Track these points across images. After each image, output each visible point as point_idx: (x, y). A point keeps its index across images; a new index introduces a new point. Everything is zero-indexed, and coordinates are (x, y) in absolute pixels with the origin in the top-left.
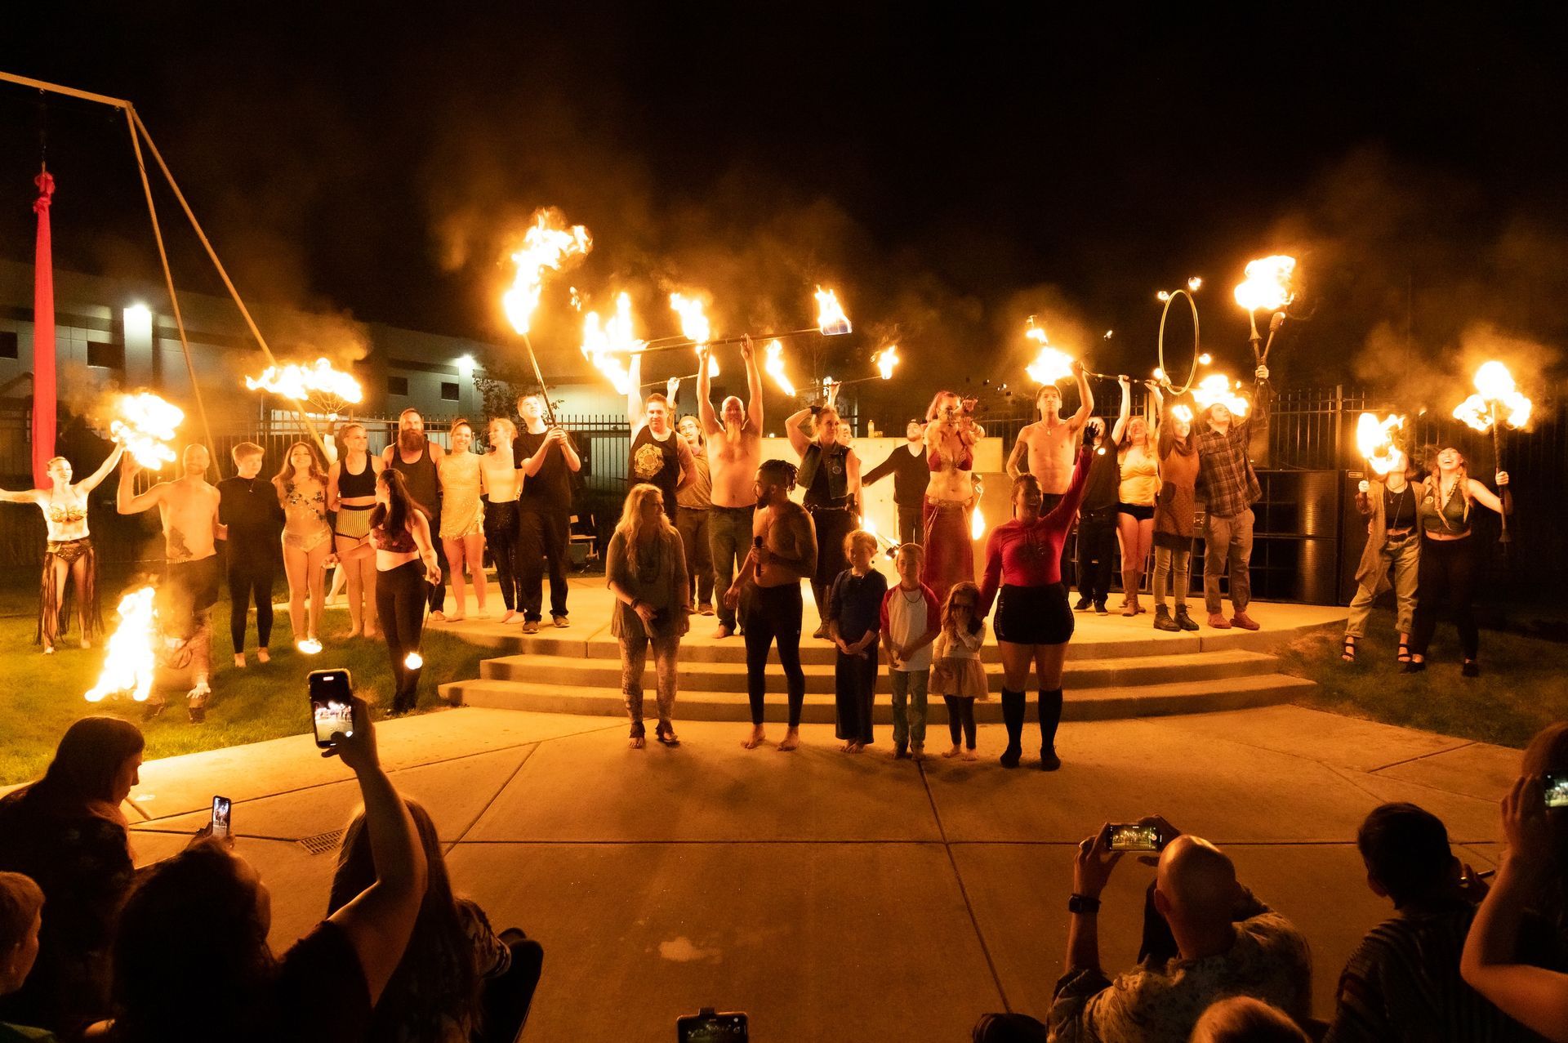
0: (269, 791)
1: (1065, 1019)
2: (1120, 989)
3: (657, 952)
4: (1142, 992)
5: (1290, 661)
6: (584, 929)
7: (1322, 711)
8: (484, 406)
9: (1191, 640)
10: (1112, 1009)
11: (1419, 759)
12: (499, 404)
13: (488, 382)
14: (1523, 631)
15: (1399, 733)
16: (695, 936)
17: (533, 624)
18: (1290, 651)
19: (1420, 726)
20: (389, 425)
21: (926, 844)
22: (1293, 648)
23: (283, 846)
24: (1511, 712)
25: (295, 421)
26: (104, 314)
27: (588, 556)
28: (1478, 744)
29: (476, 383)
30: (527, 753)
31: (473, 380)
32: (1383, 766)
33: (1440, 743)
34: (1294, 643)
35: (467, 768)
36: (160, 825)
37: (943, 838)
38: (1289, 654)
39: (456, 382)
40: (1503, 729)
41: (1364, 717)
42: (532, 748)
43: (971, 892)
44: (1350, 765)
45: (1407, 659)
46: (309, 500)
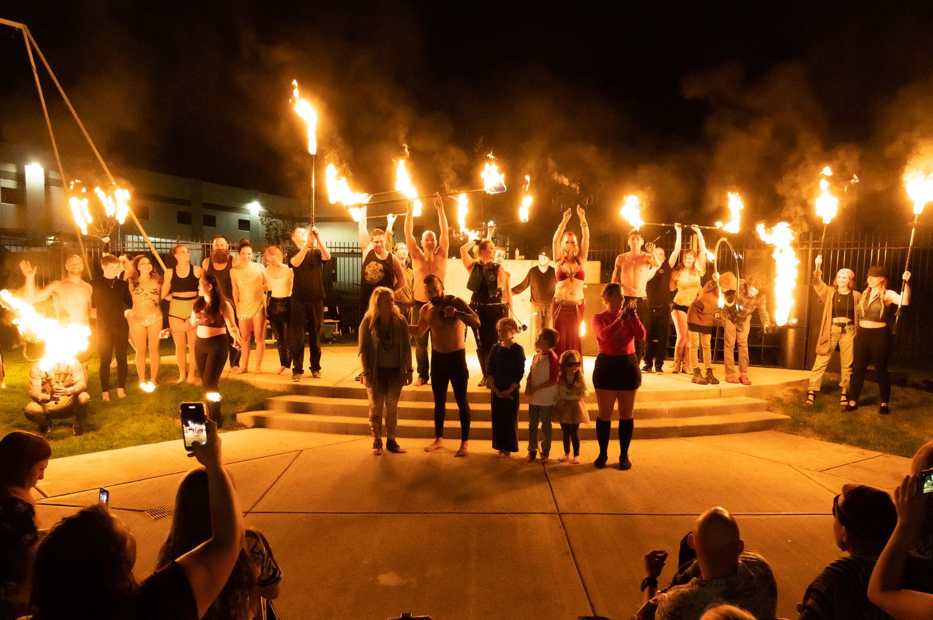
3: (376, 581)
5: (775, 404)
6: (330, 566)
7: (793, 434)
8: (266, 234)
9: (714, 390)
11: (851, 464)
12: (277, 234)
13: (269, 219)
14: (916, 387)
15: (839, 448)
16: (401, 570)
17: (298, 375)
18: (775, 397)
19: (851, 444)
20: (203, 246)
21: (547, 515)
22: (777, 396)
23: (136, 514)
24: (907, 436)
25: (141, 242)
26: (12, 169)
27: (334, 333)
28: (886, 455)
29: (261, 219)
30: (295, 457)
31: (259, 218)
32: (829, 468)
33: (863, 454)
34: (778, 393)
35: (255, 466)
36: (55, 501)
37: (558, 511)
38: (774, 399)
39: (248, 219)
40: (901, 446)
41: (818, 438)
42: (298, 454)
43: (574, 544)
44: (808, 467)
45: (846, 403)
46: (148, 293)
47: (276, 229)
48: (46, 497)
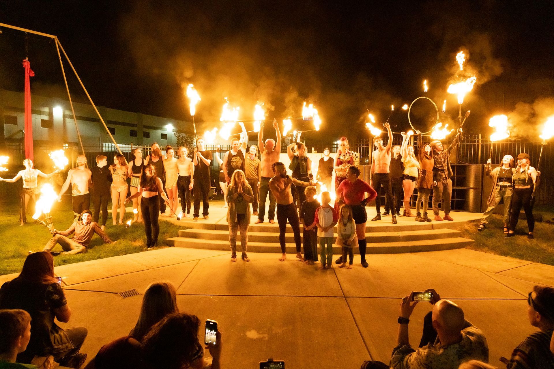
0: (108, 275)
1: (397, 362)
2: (418, 354)
3: (245, 335)
4: (427, 356)
5: (465, 233)
7: (477, 251)
8: (177, 142)
10: (415, 361)
11: (514, 269)
12: (182, 141)
13: (178, 134)
14: (548, 222)
15: (505, 259)
16: (258, 329)
17: (196, 218)
18: (465, 229)
19: (513, 257)
21: (338, 298)
23: (113, 294)
24: (546, 252)
25: (113, 147)
26: (46, 110)
27: (213, 194)
28: (535, 263)
29: (175, 134)
30: (196, 263)
31: (173, 133)
32: (501, 271)
33: (521, 263)
34: (466, 226)
35: (175, 268)
36: (71, 287)
37: (344, 296)
39: (166, 134)
40: (544, 258)
41: (492, 253)
42: (198, 262)
43: (355, 316)
44: (489, 271)
45: (507, 232)
46: (121, 175)
47: (182, 139)
48: (66, 284)
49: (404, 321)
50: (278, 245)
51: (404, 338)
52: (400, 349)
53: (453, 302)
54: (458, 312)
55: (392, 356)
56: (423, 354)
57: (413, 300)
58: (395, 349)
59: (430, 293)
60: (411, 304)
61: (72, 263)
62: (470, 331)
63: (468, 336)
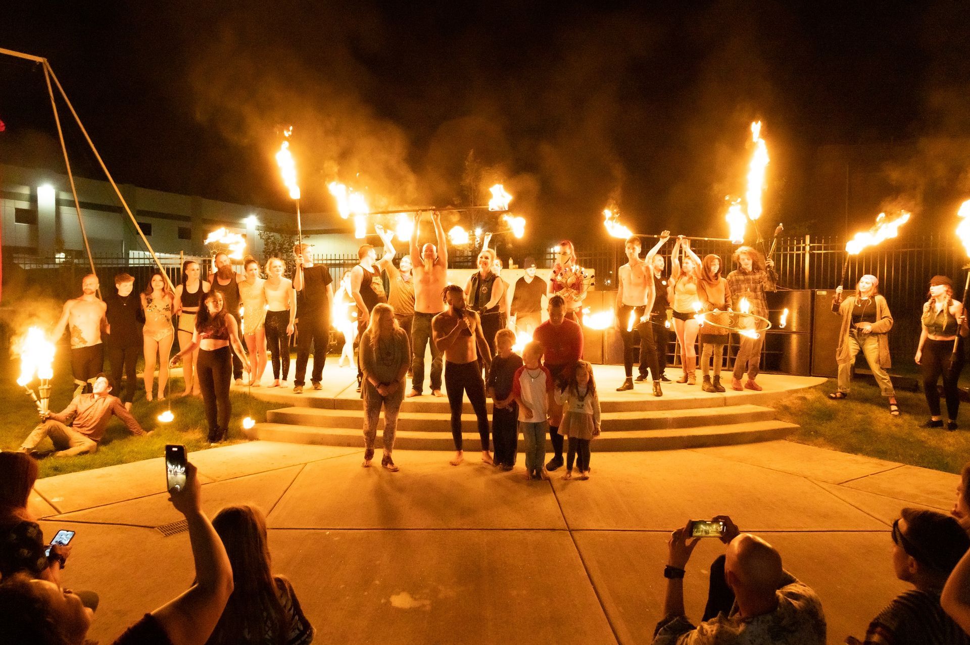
0: (135, 494)
2: (701, 633)
3: (388, 603)
4: (717, 637)
5: (784, 411)
6: (341, 587)
7: (805, 444)
8: (265, 248)
11: (870, 476)
12: (275, 248)
13: (267, 234)
15: (855, 458)
16: (413, 590)
17: (300, 387)
18: (782, 406)
19: (868, 454)
20: (204, 261)
21: (557, 531)
22: (784, 403)
23: (147, 530)
24: (926, 445)
25: (147, 258)
26: (25, 191)
28: (907, 466)
29: (260, 234)
30: (298, 471)
31: (257, 232)
32: (848, 479)
33: (882, 465)
34: (785, 400)
35: (261, 480)
36: (68, 517)
37: (568, 528)
38: (781, 408)
39: (246, 234)
40: (921, 456)
41: (831, 448)
42: (301, 468)
43: (588, 563)
44: (825, 480)
46: (161, 309)
48: (60, 513)
49: (675, 573)
50: (449, 436)
51: (675, 604)
52: (669, 624)
53: (762, 537)
54: (771, 557)
55: (655, 638)
56: (709, 632)
57: (691, 535)
58: (659, 624)
59: (721, 523)
60: (688, 542)
61: (70, 472)
62: (793, 591)
63: (789, 599)
